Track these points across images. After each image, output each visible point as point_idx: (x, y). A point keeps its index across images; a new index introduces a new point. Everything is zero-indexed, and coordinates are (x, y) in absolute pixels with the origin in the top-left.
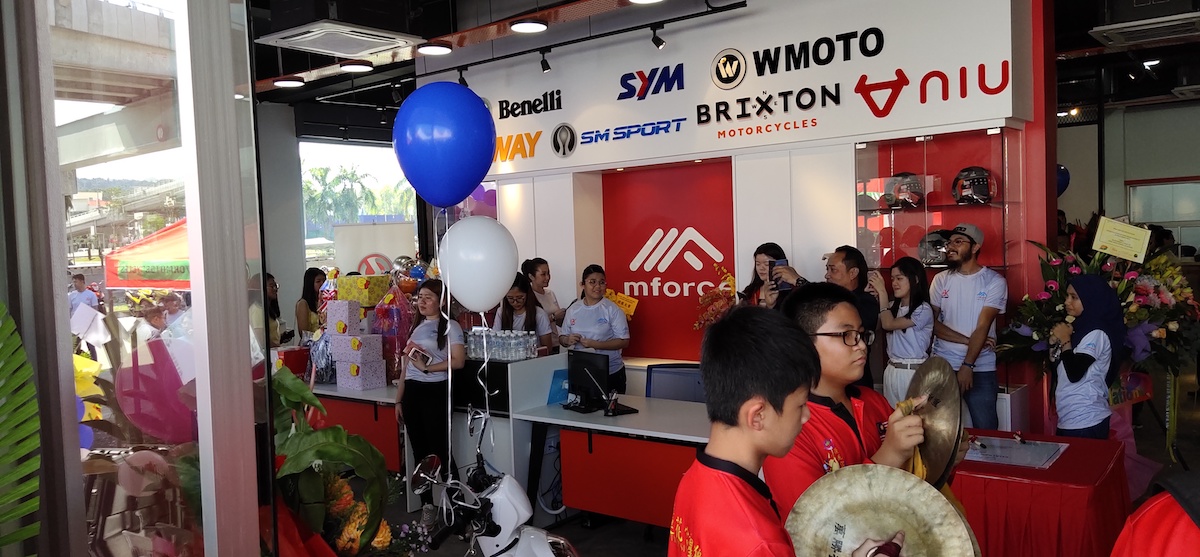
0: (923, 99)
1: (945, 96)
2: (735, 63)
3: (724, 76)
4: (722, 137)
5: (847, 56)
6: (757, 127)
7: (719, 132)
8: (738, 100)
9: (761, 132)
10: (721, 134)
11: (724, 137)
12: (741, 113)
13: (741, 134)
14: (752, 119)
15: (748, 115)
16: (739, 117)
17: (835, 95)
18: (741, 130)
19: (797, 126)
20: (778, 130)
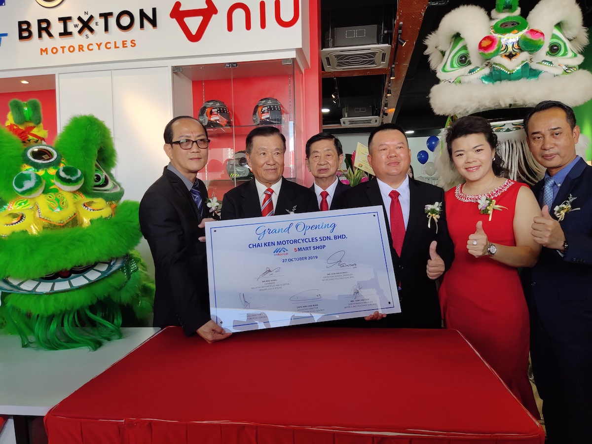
0: (230, 28)
1: (248, 27)
4: (44, 54)
6: (79, 46)
7: (41, 49)
8: (60, 19)
9: (83, 51)
10: (44, 51)
11: (47, 54)
12: (63, 31)
13: (63, 52)
14: (74, 38)
15: (70, 34)
16: (61, 34)
17: (152, 18)
18: (63, 48)
19: (117, 46)
20: (99, 49)
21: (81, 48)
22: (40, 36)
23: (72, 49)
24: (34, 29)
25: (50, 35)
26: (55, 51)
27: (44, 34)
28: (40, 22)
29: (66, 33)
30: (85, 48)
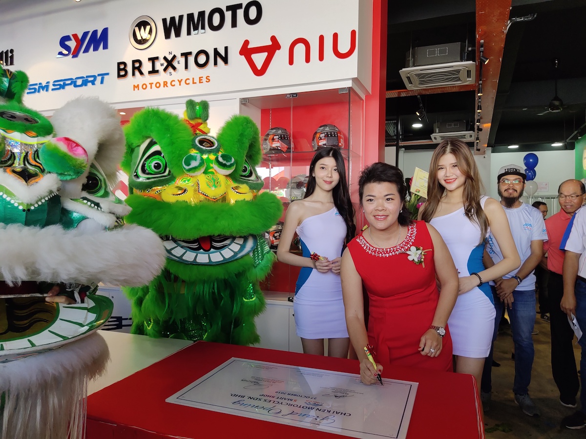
0: (291, 62)
1: (308, 60)
2: (148, 28)
3: (139, 38)
4: (136, 89)
5: (234, 24)
6: (164, 82)
7: (134, 85)
8: (150, 59)
9: (167, 86)
10: (136, 87)
11: (138, 89)
12: (151, 70)
13: (151, 88)
14: (160, 76)
15: (157, 71)
16: (150, 72)
17: (224, 56)
18: (151, 84)
19: (195, 82)
20: (180, 85)
21: (165, 84)
22: (134, 74)
23: (158, 85)
24: (129, 69)
25: (141, 73)
26: (144, 86)
27: (137, 73)
28: (134, 62)
29: (154, 71)
30: (169, 84)
